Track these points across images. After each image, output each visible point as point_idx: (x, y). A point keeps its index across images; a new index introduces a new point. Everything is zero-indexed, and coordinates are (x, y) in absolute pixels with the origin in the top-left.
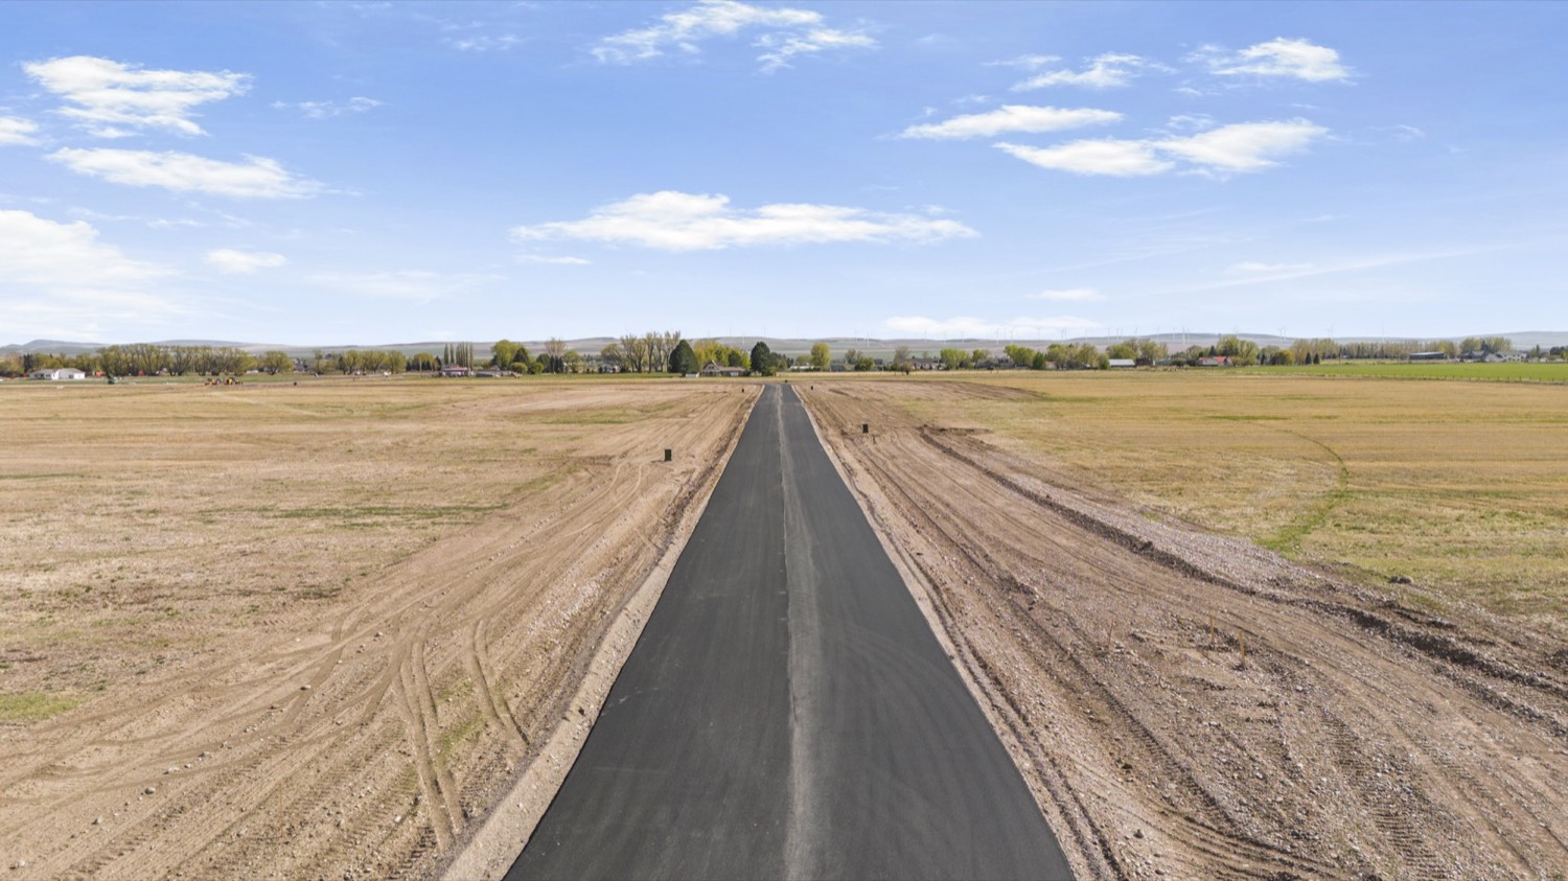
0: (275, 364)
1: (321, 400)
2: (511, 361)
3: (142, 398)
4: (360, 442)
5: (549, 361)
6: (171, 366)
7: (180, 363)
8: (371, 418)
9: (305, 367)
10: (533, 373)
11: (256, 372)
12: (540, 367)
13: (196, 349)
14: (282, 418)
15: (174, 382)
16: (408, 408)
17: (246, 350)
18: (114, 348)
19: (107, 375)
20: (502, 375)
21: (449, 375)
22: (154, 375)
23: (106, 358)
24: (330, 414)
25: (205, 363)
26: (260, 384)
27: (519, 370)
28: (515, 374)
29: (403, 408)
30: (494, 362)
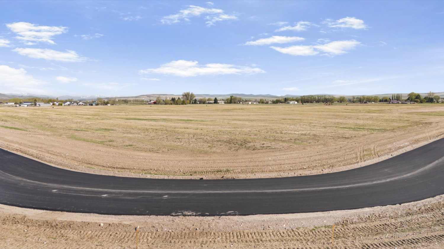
0: (342, 100)
1: (353, 108)
2: (415, 99)
3: (310, 107)
4: (361, 117)
5: (428, 99)
6: (316, 100)
7: (318, 100)
8: (365, 112)
9: (350, 101)
10: (422, 103)
11: (337, 102)
12: (425, 101)
13: (322, 96)
14: (342, 112)
15: (317, 104)
16: (376, 111)
17: (335, 96)
18: (304, 96)
19: (302, 102)
20: (410, 103)
21: (392, 103)
22: (312, 103)
23: (302, 98)
24: (354, 111)
25: (324, 100)
26: (338, 105)
27: (417, 102)
28: (415, 103)
29: (375, 111)
30: (408, 99)
